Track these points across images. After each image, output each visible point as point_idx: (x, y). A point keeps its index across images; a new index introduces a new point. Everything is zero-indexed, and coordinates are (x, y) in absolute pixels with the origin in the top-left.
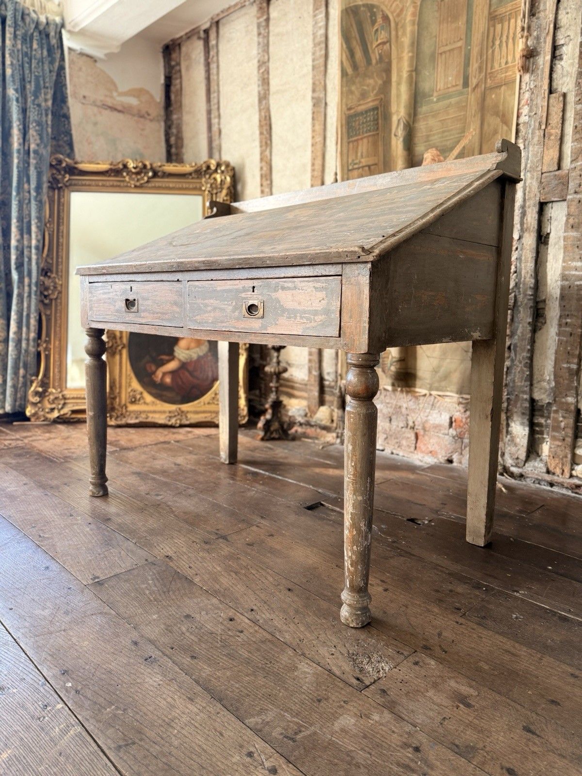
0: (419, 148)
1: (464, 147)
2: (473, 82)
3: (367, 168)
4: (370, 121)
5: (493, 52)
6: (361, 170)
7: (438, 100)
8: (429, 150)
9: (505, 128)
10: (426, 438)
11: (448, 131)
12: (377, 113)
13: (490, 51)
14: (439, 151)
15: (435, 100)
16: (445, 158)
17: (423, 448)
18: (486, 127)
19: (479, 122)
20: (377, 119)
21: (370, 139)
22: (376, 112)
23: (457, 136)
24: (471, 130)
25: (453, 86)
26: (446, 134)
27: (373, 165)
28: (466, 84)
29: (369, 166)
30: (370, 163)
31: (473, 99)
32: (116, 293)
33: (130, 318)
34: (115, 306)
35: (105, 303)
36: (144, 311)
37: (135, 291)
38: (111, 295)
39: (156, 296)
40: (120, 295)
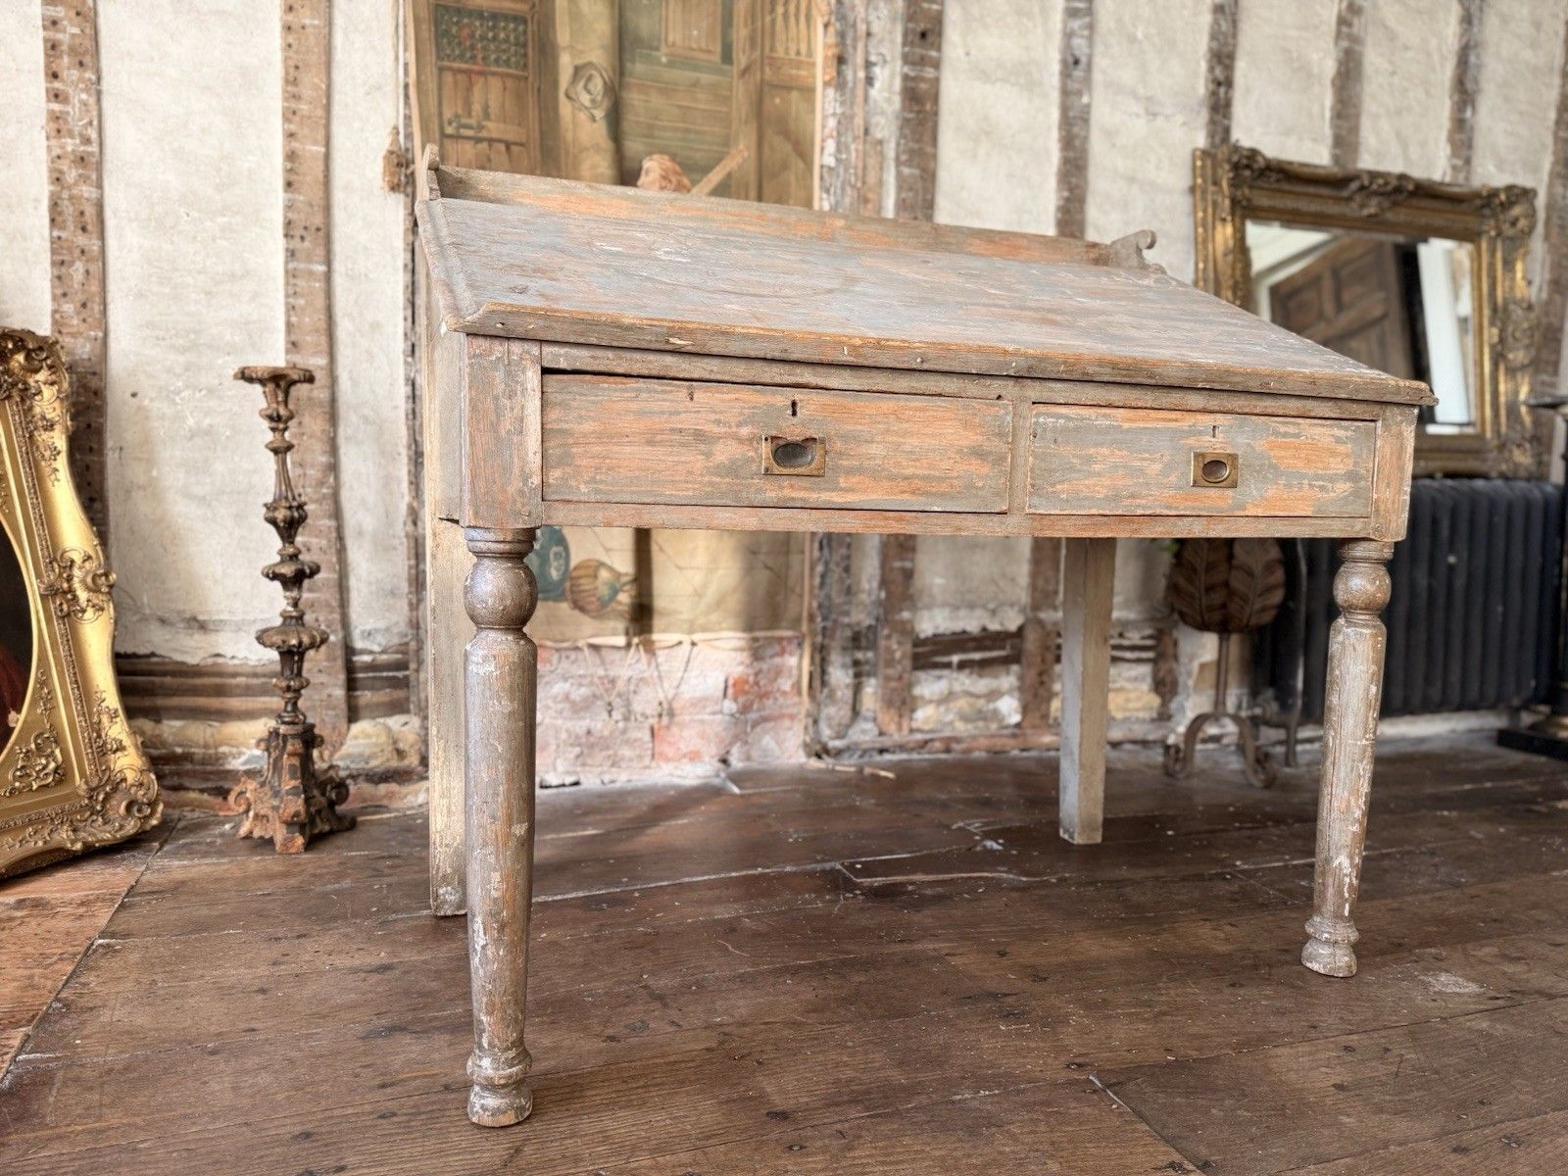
0: (633, 146)
1: (729, 175)
2: (741, 59)
3: (502, 147)
4: (506, 40)
5: (773, 21)
6: (485, 145)
7: (671, 64)
8: (656, 156)
9: (801, 165)
10: (675, 730)
11: (697, 132)
12: (525, 32)
13: (768, 19)
14: (681, 164)
15: (664, 60)
16: (694, 183)
17: (669, 751)
18: (766, 150)
19: (754, 137)
20: (525, 45)
21: (509, 83)
22: (521, 28)
23: (715, 148)
24: (741, 147)
25: (701, 50)
26: (692, 136)
27: (516, 144)
28: (727, 56)
29: (508, 145)
30: (510, 137)
31: (741, 92)
32: (717, 417)
33: (788, 493)
34: (708, 455)
35: (650, 443)
36: (849, 472)
37: (814, 414)
38: (688, 422)
39: (906, 434)
40: (739, 425)
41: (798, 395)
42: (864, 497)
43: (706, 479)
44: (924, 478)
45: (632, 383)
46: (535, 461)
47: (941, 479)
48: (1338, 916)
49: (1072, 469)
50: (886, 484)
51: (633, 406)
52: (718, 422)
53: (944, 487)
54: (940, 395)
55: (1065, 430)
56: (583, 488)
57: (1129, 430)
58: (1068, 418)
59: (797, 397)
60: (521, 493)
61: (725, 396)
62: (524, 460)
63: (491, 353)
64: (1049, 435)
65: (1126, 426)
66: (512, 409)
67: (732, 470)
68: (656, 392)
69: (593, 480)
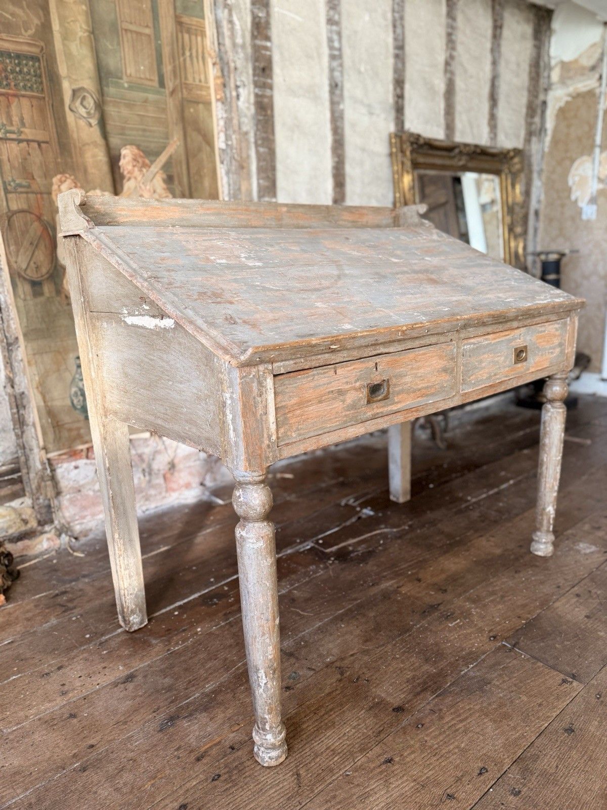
0: (114, 141)
1: (171, 157)
2: (170, 84)
3: (36, 145)
4: (29, 73)
5: (185, 60)
6: (24, 144)
7: (130, 88)
8: (128, 147)
9: (208, 149)
10: (176, 474)
11: (150, 131)
12: (40, 68)
13: (182, 59)
14: (143, 151)
15: (126, 85)
16: (152, 162)
17: (174, 486)
18: (189, 139)
19: (181, 133)
20: (40, 76)
21: (35, 102)
22: (37, 64)
23: (161, 140)
24: (175, 139)
25: (147, 79)
26: (148, 134)
27: (44, 142)
28: (162, 84)
29: (39, 143)
30: (39, 138)
31: (171, 104)
32: (347, 380)
33: (376, 411)
34: (344, 401)
35: (320, 402)
36: (399, 393)
37: (383, 369)
38: (335, 387)
39: (418, 368)
40: (356, 382)
41: (377, 359)
42: (403, 404)
43: (344, 414)
44: (427, 387)
45: (311, 372)
46: (273, 427)
47: (431, 387)
48: (548, 531)
49: (476, 368)
50: (412, 395)
51: (312, 384)
52: (347, 383)
53: (433, 390)
54: (430, 345)
55: (474, 349)
56: (294, 435)
57: (494, 344)
58: (474, 344)
59: (378, 361)
60: (268, 446)
61: (350, 368)
62: (268, 429)
63: (250, 374)
64: (468, 353)
65: (493, 342)
66: (262, 402)
67: (353, 406)
68: (321, 374)
69: (298, 429)
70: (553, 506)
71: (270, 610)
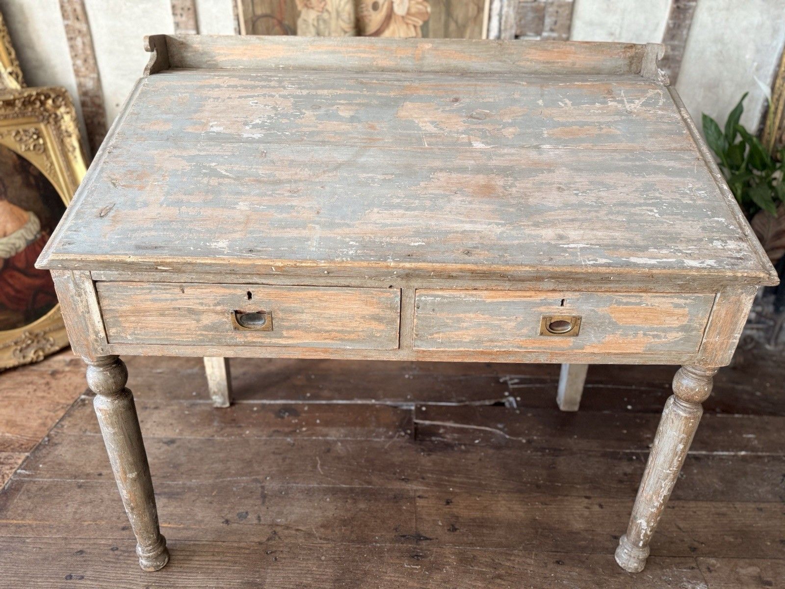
32: (201, 301)
33: (250, 339)
34: (198, 321)
35: (162, 315)
36: (289, 328)
37: (262, 299)
38: (182, 304)
39: (325, 308)
40: (215, 305)
41: (251, 288)
42: (299, 342)
43: (199, 332)
44: (339, 332)
45: (147, 286)
46: (100, 326)
47: (350, 332)
48: (635, 544)
49: (446, 325)
50: (315, 335)
51: (149, 297)
52: (202, 304)
53: (352, 336)
54: (349, 286)
55: (439, 304)
56: (129, 337)
57: (491, 303)
58: (443, 297)
59: (251, 290)
60: (96, 341)
61: (204, 291)
62: (93, 325)
63: (64, 275)
64: (429, 307)
65: (489, 300)
66: (82, 302)
67: (213, 328)
68: (162, 289)
69: (134, 334)
70: (648, 522)
71: (118, 465)
